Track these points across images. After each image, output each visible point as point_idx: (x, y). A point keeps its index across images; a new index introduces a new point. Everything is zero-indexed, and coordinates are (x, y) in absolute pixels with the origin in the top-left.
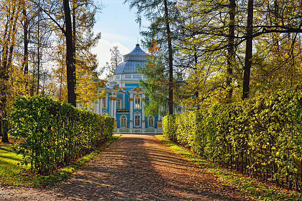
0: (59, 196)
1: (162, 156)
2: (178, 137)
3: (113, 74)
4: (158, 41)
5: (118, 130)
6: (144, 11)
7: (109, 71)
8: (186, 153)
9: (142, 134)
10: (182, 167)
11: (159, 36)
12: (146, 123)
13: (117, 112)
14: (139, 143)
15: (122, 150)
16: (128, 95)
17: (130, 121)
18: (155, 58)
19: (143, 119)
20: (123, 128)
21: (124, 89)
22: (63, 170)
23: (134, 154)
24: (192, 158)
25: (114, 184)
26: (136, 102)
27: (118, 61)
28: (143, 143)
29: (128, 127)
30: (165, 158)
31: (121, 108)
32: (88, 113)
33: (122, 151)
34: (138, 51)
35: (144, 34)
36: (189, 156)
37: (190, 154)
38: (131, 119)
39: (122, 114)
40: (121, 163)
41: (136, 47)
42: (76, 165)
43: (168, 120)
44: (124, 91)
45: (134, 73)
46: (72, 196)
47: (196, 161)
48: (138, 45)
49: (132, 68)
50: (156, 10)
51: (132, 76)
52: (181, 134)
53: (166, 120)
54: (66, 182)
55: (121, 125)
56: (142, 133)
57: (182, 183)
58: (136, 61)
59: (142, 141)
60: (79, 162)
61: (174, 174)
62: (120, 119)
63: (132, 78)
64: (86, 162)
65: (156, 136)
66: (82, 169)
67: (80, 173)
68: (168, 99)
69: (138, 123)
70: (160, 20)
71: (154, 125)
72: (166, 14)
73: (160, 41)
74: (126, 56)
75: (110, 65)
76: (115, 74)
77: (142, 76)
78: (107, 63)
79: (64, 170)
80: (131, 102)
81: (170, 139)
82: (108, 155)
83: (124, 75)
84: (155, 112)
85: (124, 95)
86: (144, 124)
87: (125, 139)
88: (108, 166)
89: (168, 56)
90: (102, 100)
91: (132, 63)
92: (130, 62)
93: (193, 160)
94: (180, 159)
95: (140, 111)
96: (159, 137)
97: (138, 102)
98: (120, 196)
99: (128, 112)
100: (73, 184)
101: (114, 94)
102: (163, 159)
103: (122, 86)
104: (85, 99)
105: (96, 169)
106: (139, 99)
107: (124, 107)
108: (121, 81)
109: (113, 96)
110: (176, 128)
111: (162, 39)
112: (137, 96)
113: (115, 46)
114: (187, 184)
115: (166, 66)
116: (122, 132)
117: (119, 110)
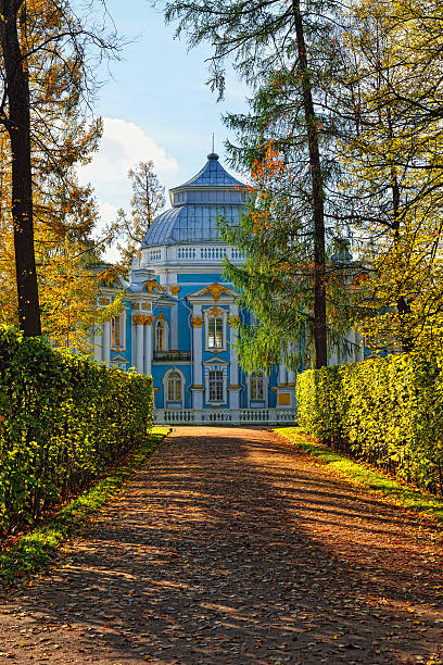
0: (42, 621)
1: (316, 493)
2: (353, 434)
3: (138, 246)
4: (276, 144)
5: (161, 413)
6: (235, 52)
7: (126, 237)
8: (384, 482)
9: (233, 426)
10: (385, 527)
11: (282, 129)
12: (243, 394)
13: (155, 359)
14: (233, 453)
15: (189, 475)
16: (186, 310)
17: (193, 387)
18: (270, 194)
19: (234, 381)
20: (175, 409)
21: (173, 290)
22: (27, 538)
23: (227, 488)
24: (406, 497)
25: (197, 583)
26: (212, 328)
27: (153, 205)
28: (243, 452)
29: (189, 404)
30: (328, 499)
31: (165, 347)
32: (86, 364)
33: (190, 479)
34: (213, 174)
35: (235, 121)
36: (397, 492)
37: (395, 484)
38: (198, 381)
39: (170, 367)
40: (196, 515)
41: (209, 164)
42: (63, 522)
43: (316, 383)
44: (176, 297)
45: (202, 241)
46: (82, 619)
47: (421, 509)
48: (213, 158)
49: (199, 225)
50: (269, 50)
51: (198, 251)
52: (361, 424)
53: (312, 381)
54: (47, 575)
55: (166, 399)
56: (233, 421)
57: (405, 577)
58: (209, 206)
59: (238, 446)
60: (70, 515)
61: (371, 547)
62: (165, 380)
63: (198, 257)
64: (90, 513)
65: (277, 430)
66: (85, 537)
67: (82, 546)
68: (310, 319)
69: (217, 394)
70: (281, 78)
71: (265, 398)
72: (302, 59)
73: (283, 145)
74: (178, 192)
75: (129, 217)
76: (146, 245)
77: (229, 251)
78: (121, 213)
79: (34, 537)
80: (197, 331)
81: (324, 442)
82: (149, 492)
83: (174, 249)
84: (272, 358)
85: (174, 309)
86: (235, 396)
87: (187, 440)
88: (161, 525)
89: (308, 188)
90: (108, 324)
91: (199, 211)
92: (191, 210)
93: (413, 503)
94: (371, 503)
95: (224, 356)
96: (288, 435)
97: (217, 328)
98: (230, 620)
99: (188, 359)
100: (74, 581)
101: (146, 307)
102: (322, 503)
103: (168, 280)
104: (63, 322)
105: (129, 535)
106: (220, 321)
107: (175, 347)
108: (164, 266)
109: (142, 311)
110: (346, 407)
111: (291, 137)
112: (215, 310)
113: (145, 161)
114: (422, 579)
115: (303, 220)
116: (171, 421)
117: (160, 355)
